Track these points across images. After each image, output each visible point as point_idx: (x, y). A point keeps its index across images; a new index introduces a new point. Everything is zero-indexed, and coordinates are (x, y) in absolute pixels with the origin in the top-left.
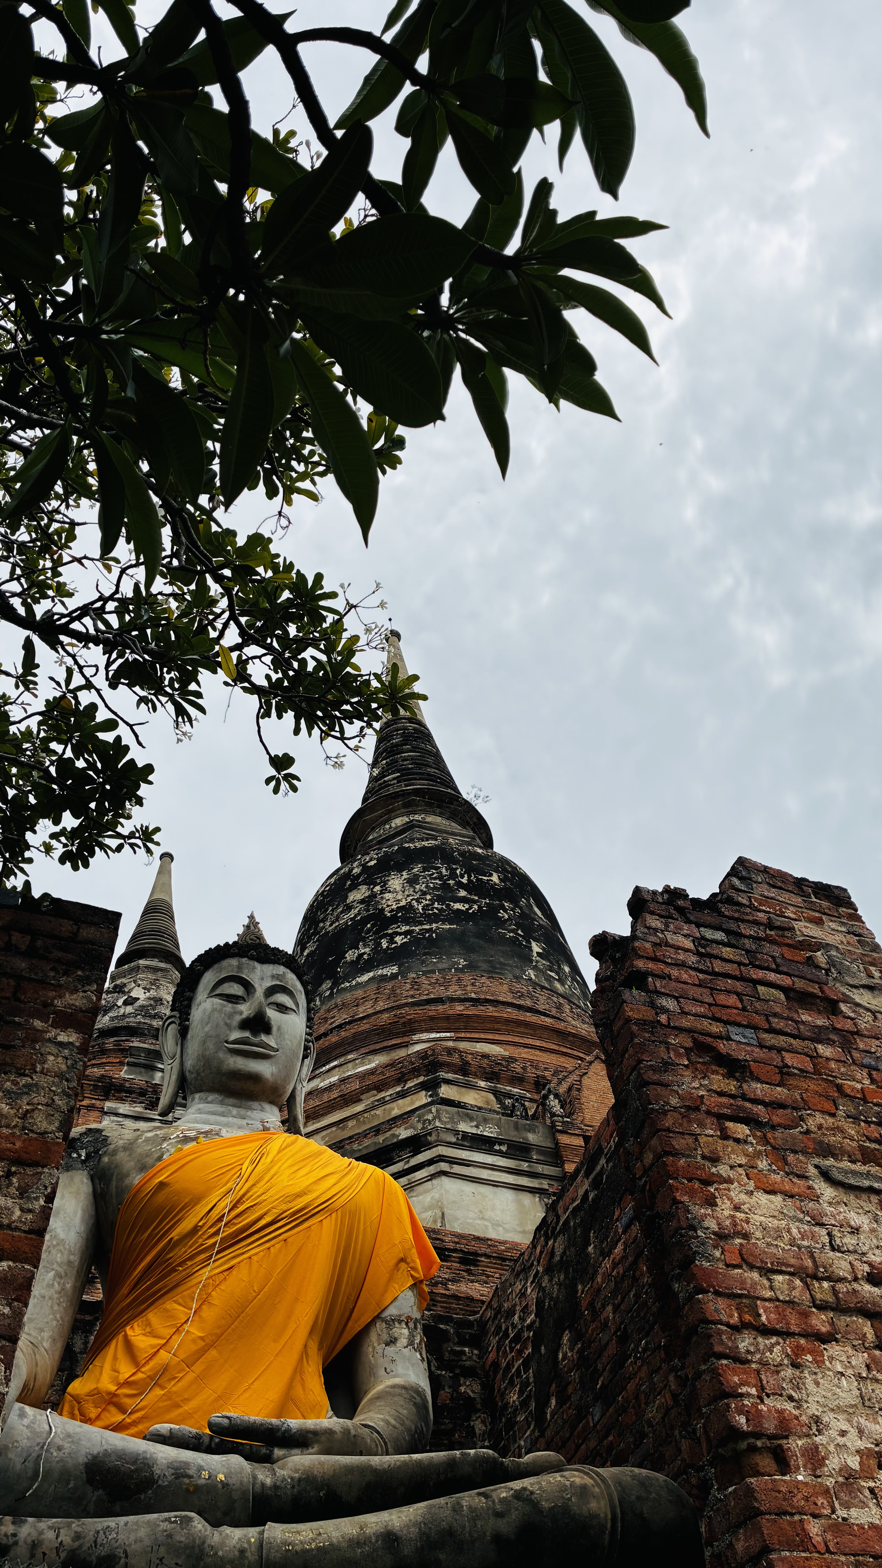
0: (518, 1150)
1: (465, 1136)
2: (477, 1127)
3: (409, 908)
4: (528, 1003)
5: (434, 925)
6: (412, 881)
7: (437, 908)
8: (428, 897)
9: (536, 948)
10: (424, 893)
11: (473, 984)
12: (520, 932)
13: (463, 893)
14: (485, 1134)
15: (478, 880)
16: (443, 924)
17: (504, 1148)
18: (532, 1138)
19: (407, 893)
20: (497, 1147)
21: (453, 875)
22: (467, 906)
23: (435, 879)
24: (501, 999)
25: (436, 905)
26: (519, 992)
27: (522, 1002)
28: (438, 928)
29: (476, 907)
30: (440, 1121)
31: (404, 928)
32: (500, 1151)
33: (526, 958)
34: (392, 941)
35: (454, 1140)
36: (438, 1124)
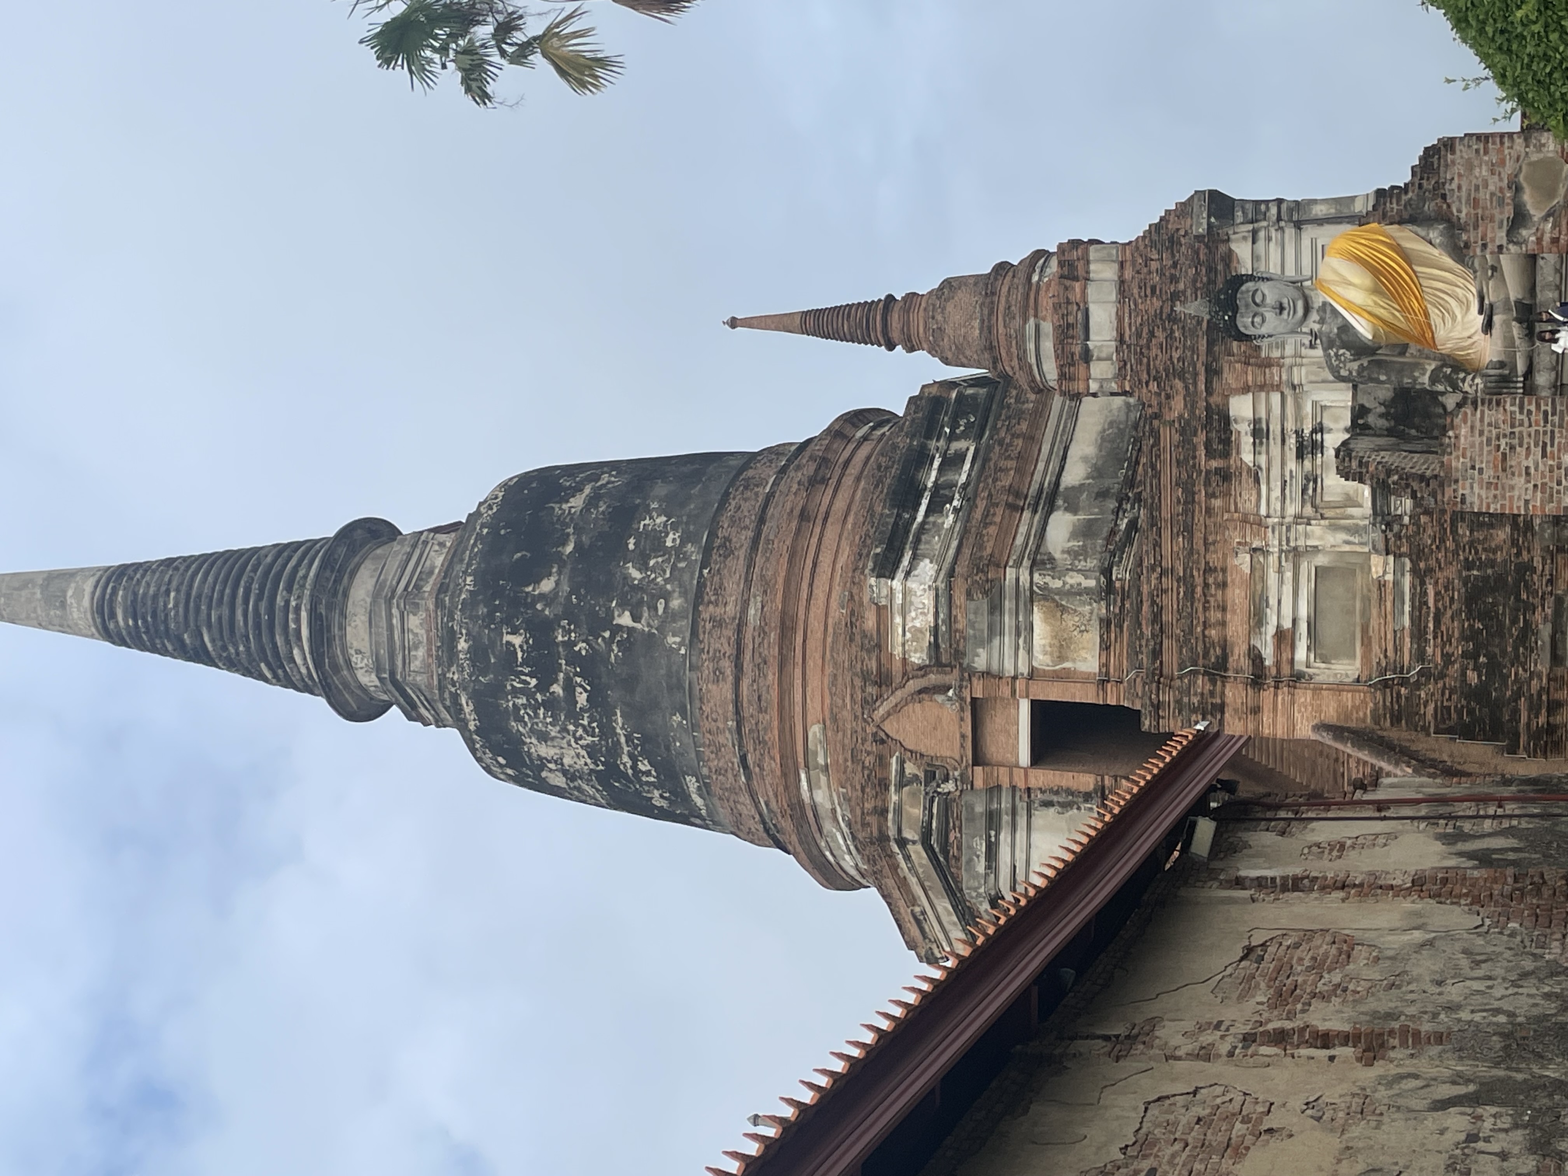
0: (992, 820)
1: (988, 867)
2: (978, 857)
3: (592, 751)
4: (727, 666)
5: (618, 731)
6: (544, 737)
7: (589, 723)
8: (571, 728)
9: (625, 619)
10: (564, 730)
11: (715, 721)
12: (607, 634)
13: (557, 689)
14: (984, 849)
15: (525, 663)
16: (616, 721)
17: (993, 833)
18: (979, 809)
19: (565, 746)
20: (993, 839)
21: (525, 692)
22: (579, 690)
23: (536, 715)
24: (730, 696)
25: (585, 722)
26: (715, 673)
27: (728, 672)
28: (622, 728)
29: (579, 680)
30: (979, 888)
31: (626, 759)
32: (996, 836)
33: (651, 641)
34: (648, 773)
35: (993, 876)
36: (982, 890)
